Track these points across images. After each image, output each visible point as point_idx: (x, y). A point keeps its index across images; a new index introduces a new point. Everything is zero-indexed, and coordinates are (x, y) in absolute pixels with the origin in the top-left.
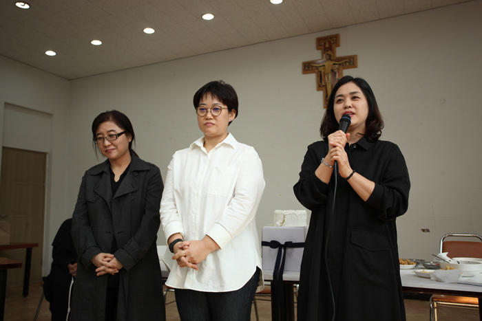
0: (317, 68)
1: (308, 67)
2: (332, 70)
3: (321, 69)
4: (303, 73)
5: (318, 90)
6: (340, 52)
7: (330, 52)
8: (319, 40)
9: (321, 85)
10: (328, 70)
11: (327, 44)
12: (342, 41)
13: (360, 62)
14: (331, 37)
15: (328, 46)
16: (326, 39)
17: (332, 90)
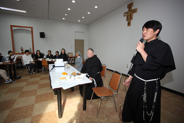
6: (133, 8)
7: (130, 9)
9: (127, 20)
10: (129, 14)
12: (134, 4)
13: (138, 10)
14: (131, 4)
15: (130, 7)
16: (129, 4)
17: (130, 20)
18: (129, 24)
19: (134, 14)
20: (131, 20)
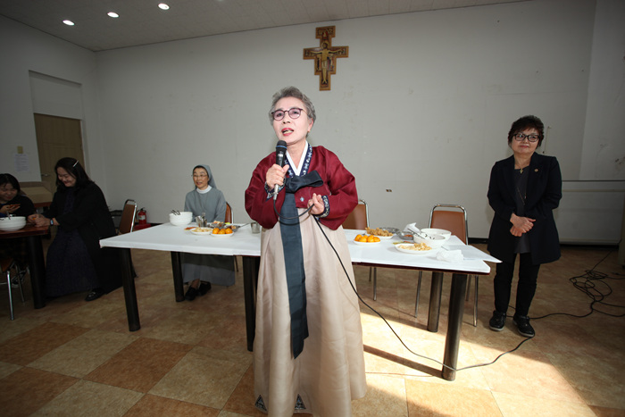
0: (316, 55)
1: (308, 54)
2: (328, 58)
3: (319, 56)
4: (305, 59)
6: (335, 42)
7: (326, 42)
8: (318, 30)
9: (318, 71)
10: (325, 58)
11: (325, 34)
12: (337, 32)
13: (350, 53)
14: (328, 28)
15: (325, 35)
16: (324, 29)
17: (327, 75)
18: (325, 85)
19: (338, 60)
20: (332, 76)
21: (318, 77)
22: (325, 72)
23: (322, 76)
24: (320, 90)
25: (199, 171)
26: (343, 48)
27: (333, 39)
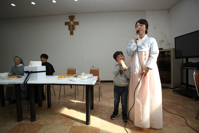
1: (66, 24)
3: (70, 24)
4: (65, 25)
5: (69, 30)
7: (72, 20)
8: (69, 16)
9: (69, 29)
10: (72, 25)
11: (72, 18)
12: (75, 17)
14: (73, 16)
16: (71, 16)
17: (72, 30)
18: (72, 33)
19: (76, 26)
20: (74, 31)
21: (69, 31)
22: (72, 29)
23: (71, 31)
24: (70, 35)
25: (16, 58)
26: (77, 22)
27: (74, 19)
